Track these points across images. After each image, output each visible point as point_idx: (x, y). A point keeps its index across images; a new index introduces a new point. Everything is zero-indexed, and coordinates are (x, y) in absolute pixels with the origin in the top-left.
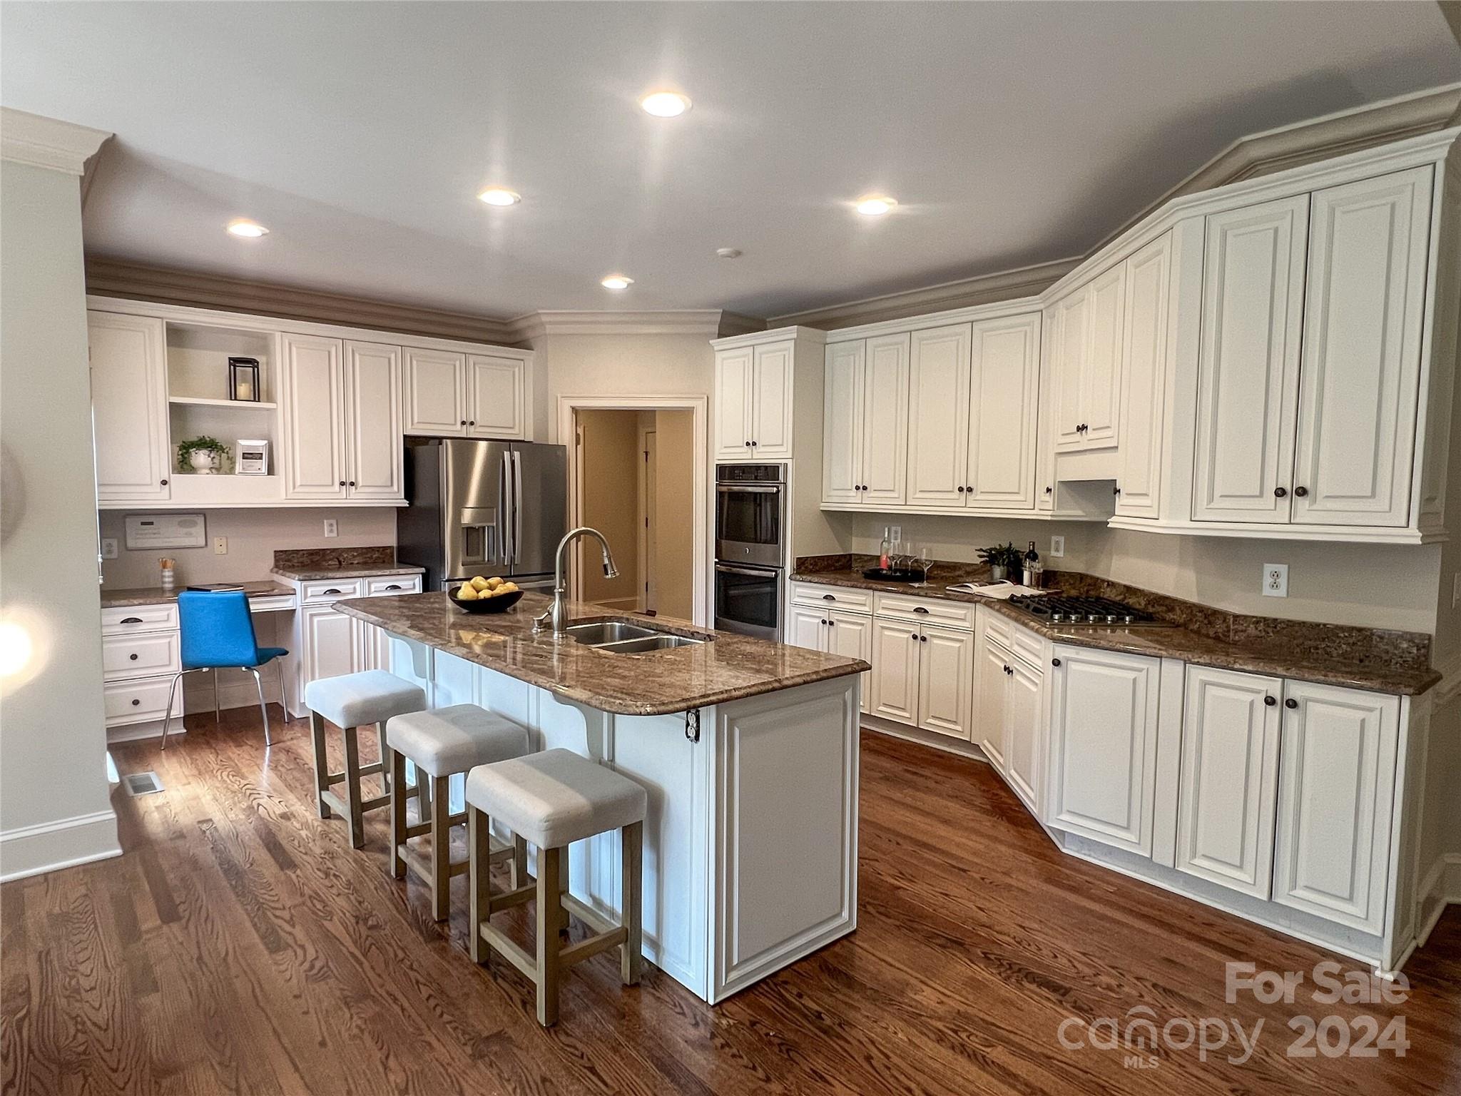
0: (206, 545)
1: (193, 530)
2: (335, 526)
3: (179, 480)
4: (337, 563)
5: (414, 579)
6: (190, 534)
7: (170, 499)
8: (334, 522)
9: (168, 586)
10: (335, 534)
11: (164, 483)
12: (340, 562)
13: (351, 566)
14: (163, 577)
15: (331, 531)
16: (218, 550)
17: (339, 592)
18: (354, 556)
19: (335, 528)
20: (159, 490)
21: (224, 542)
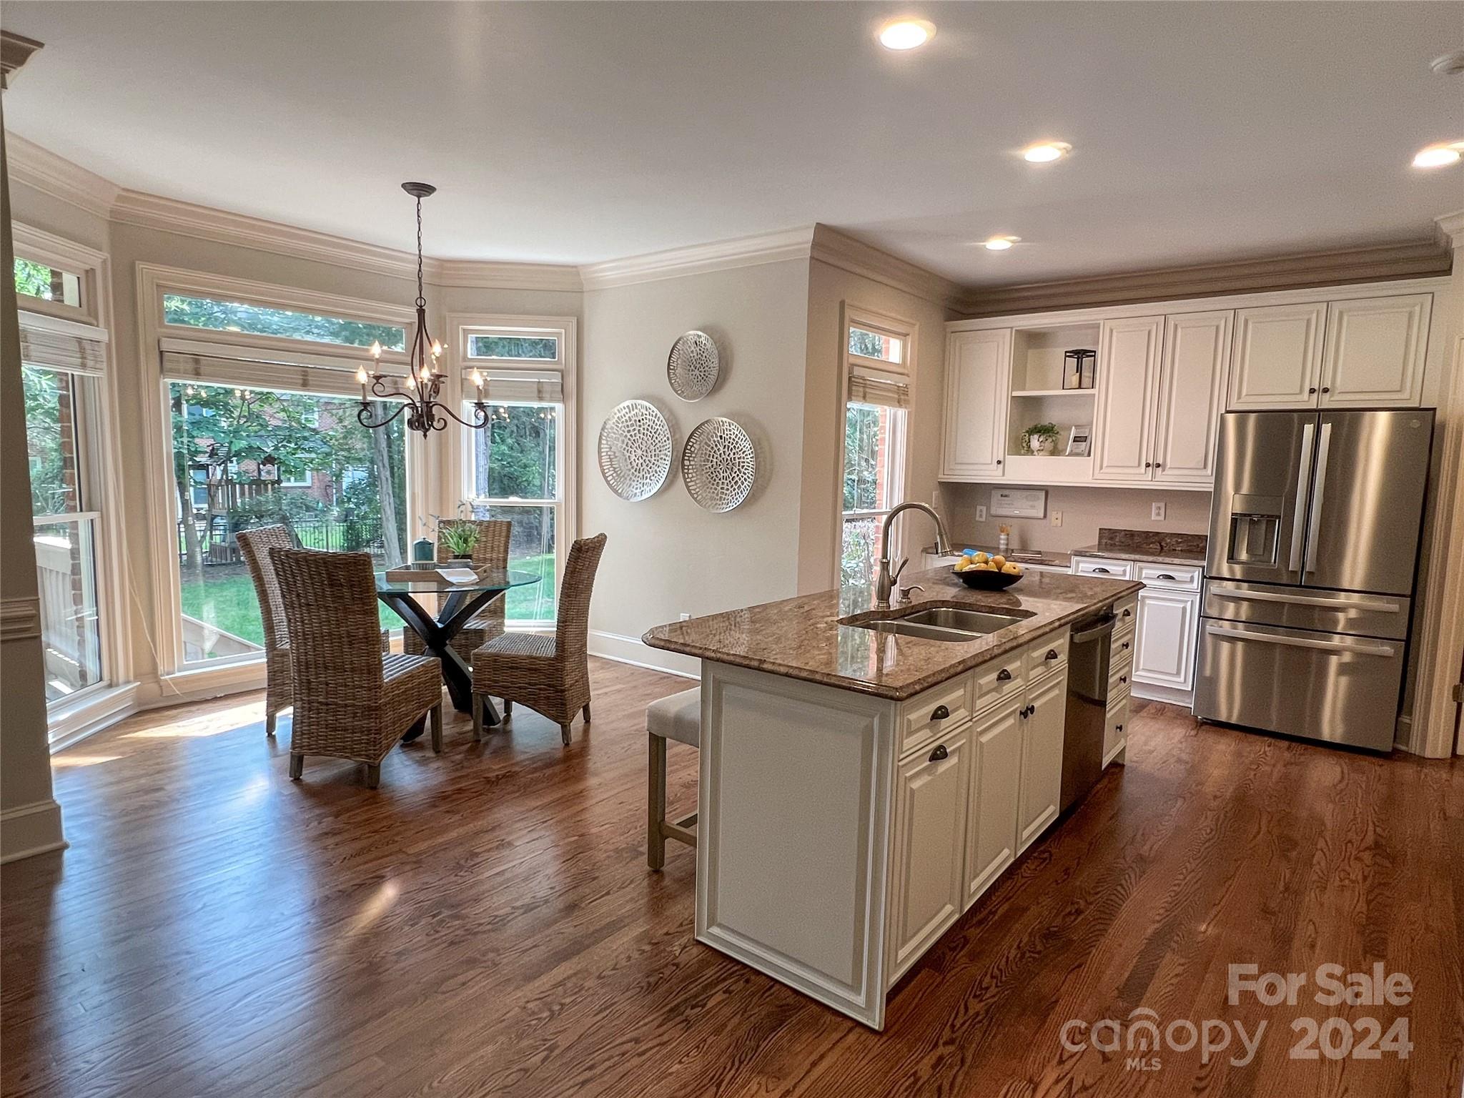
0: (1045, 516)
1: (1035, 503)
2: (1163, 509)
3: (1012, 460)
4: (1159, 547)
5: (1194, 572)
6: (1033, 507)
7: (1003, 475)
8: (1162, 505)
9: (1003, 547)
10: (1162, 518)
11: (999, 462)
12: (1161, 546)
13: (1172, 553)
14: (1000, 539)
15: (1158, 514)
16: (1054, 522)
17: (1108, 572)
18: (1179, 543)
19: (1162, 512)
20: (995, 468)
21: (1059, 516)
